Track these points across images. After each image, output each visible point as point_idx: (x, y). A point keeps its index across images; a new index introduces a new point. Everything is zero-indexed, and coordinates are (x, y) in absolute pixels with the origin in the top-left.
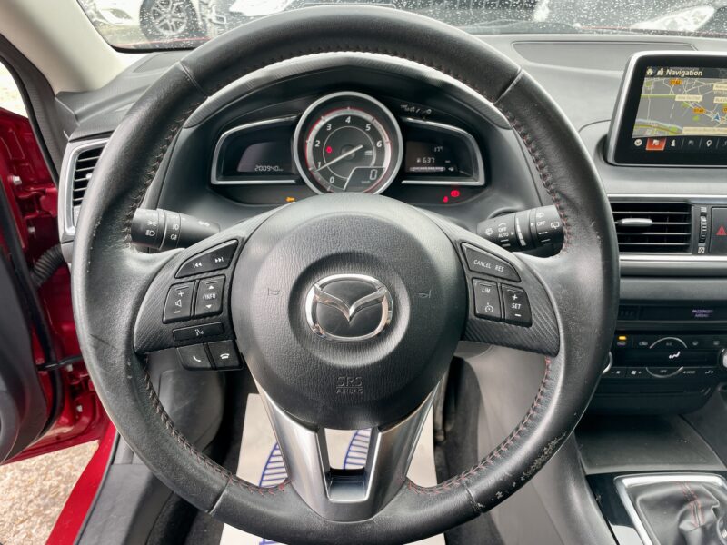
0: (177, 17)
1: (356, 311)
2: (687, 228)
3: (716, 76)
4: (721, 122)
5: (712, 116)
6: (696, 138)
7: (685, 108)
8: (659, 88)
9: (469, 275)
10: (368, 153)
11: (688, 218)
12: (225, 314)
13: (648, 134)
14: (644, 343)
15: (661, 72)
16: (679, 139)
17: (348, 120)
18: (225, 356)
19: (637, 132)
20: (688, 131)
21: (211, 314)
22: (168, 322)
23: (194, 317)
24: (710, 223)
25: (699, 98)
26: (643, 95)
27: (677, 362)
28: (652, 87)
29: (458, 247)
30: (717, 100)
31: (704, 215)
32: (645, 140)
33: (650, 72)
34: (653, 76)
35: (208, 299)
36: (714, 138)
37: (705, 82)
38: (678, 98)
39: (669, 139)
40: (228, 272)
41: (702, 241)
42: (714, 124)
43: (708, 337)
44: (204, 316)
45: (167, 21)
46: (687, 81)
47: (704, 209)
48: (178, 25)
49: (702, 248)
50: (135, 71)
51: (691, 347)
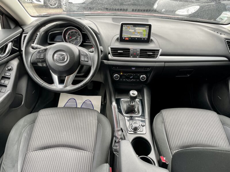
0: (55, 2)
1: (62, 57)
2: (129, 53)
3: (136, 27)
4: (138, 35)
5: (136, 34)
6: (134, 38)
7: (131, 32)
8: (126, 29)
9: (81, 55)
10: (78, 38)
11: (129, 51)
12: (44, 59)
13: (125, 37)
14: (125, 74)
15: (126, 26)
16: (131, 38)
17: (74, 32)
18: (45, 65)
19: (123, 36)
20: (132, 36)
21: (42, 58)
22: (36, 59)
23: (40, 59)
24: (133, 52)
25: (133, 30)
26: (123, 29)
27: (132, 78)
28: (125, 28)
29: (79, 51)
30: (137, 31)
31: (132, 51)
32: (125, 38)
33: (124, 26)
34: (125, 26)
35: (42, 56)
36: (137, 38)
37: (134, 28)
38: (130, 30)
39: (129, 38)
40: (45, 53)
41: (131, 55)
42: (137, 35)
43: (137, 74)
44: (41, 59)
45: (52, 3)
46: (131, 27)
47: (132, 50)
48: (55, 4)
49: (132, 57)
50: (35, 21)
51: (134, 76)
